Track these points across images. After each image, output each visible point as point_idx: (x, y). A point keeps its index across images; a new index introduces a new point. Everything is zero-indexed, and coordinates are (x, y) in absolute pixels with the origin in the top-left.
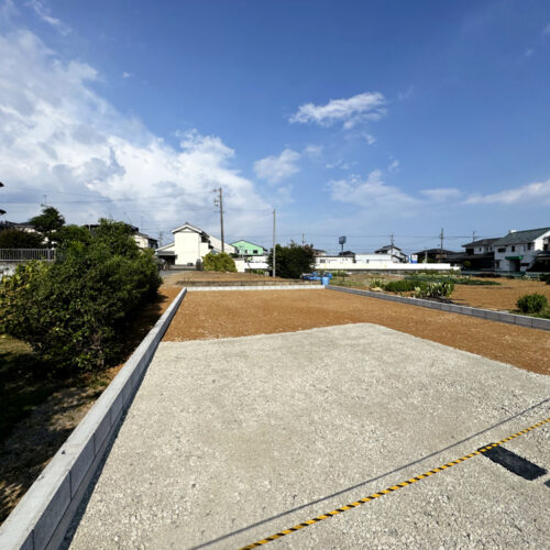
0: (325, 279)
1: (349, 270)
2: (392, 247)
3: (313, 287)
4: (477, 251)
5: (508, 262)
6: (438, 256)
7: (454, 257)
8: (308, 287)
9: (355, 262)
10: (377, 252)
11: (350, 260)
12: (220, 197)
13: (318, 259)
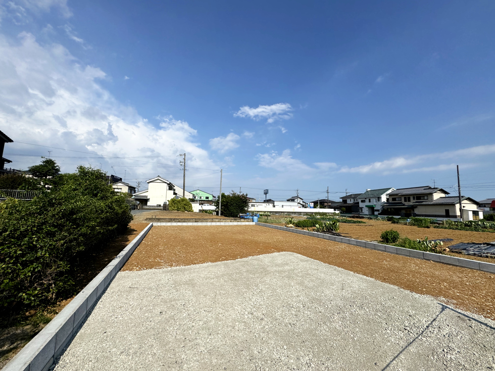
0: (255, 218)
1: (270, 212)
2: (297, 197)
3: (247, 223)
4: (349, 201)
5: (367, 209)
6: (326, 204)
7: (336, 205)
8: (244, 223)
9: (274, 206)
10: (288, 200)
11: (271, 205)
12: (184, 159)
13: (250, 205)
